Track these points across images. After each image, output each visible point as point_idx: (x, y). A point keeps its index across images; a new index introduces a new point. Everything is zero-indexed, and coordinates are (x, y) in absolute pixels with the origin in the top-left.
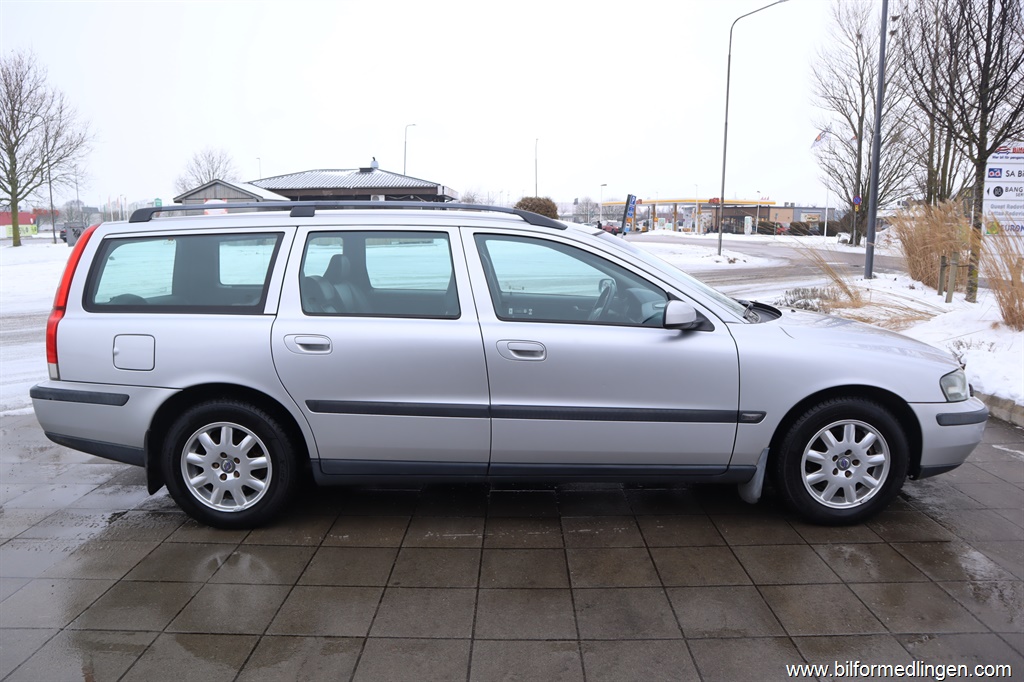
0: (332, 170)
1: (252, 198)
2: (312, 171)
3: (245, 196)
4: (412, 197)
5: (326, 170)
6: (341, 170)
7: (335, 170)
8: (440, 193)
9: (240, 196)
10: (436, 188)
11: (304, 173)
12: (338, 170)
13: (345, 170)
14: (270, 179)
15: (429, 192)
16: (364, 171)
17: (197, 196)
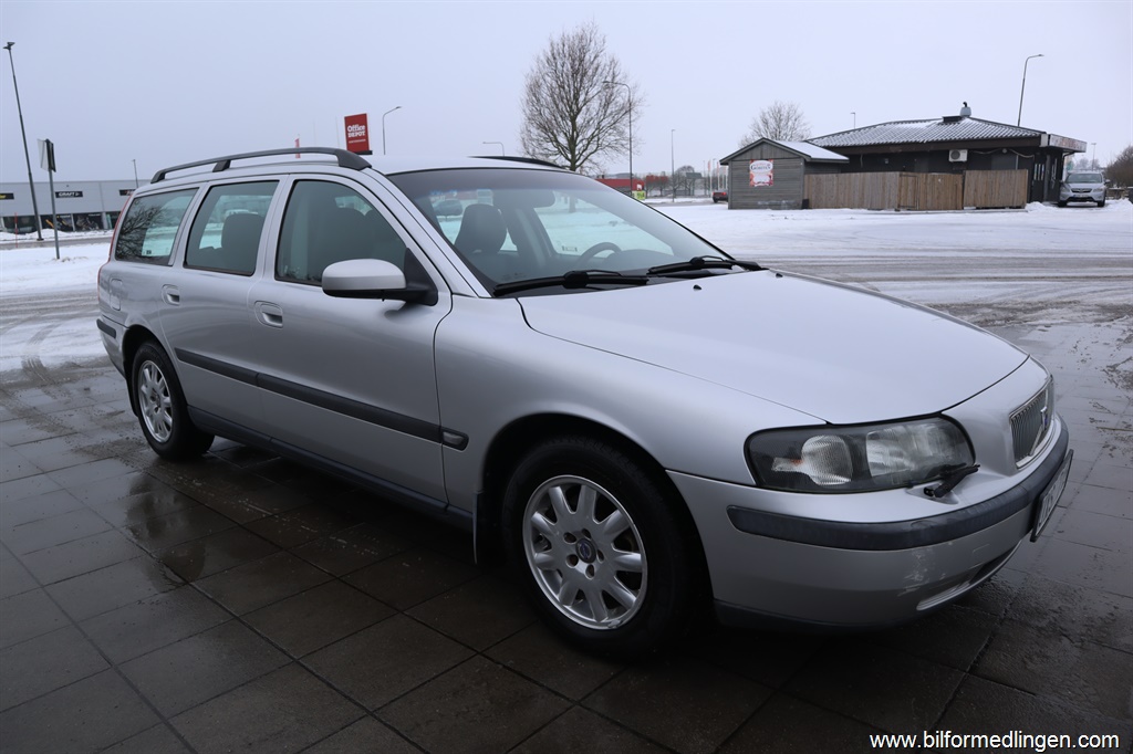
0: (909, 122)
1: (800, 157)
2: (885, 124)
3: (792, 156)
4: (1005, 151)
5: (902, 122)
6: (921, 121)
7: (913, 122)
8: (1044, 143)
9: (787, 155)
10: (1040, 137)
11: (874, 126)
12: (917, 121)
13: (925, 121)
14: (833, 135)
15: (1028, 144)
16: (948, 120)
17: (743, 157)
